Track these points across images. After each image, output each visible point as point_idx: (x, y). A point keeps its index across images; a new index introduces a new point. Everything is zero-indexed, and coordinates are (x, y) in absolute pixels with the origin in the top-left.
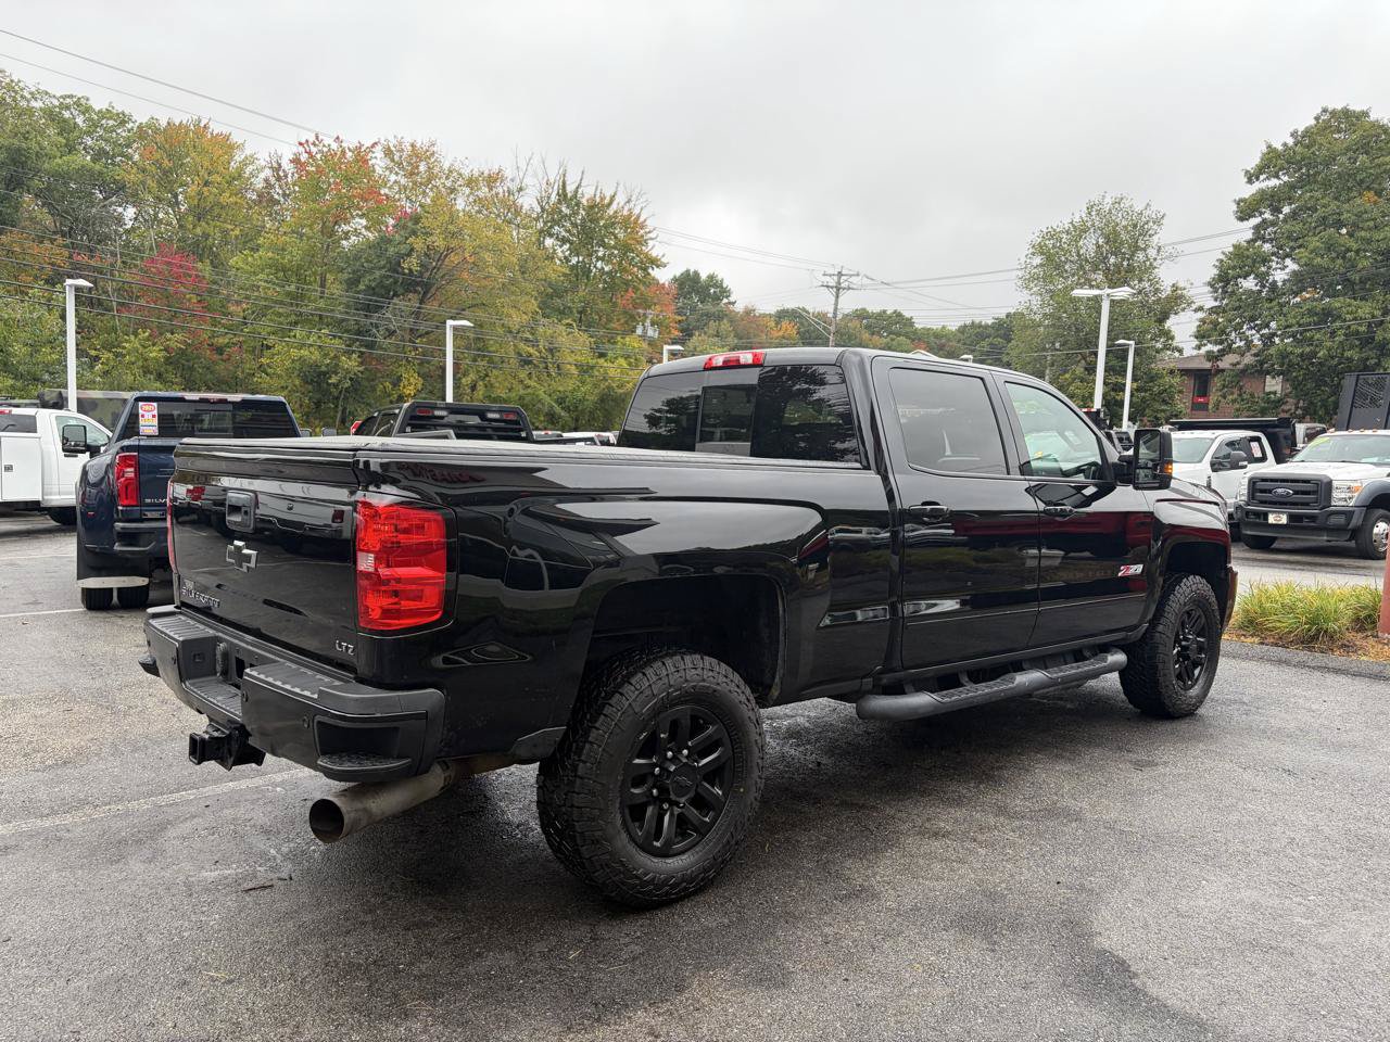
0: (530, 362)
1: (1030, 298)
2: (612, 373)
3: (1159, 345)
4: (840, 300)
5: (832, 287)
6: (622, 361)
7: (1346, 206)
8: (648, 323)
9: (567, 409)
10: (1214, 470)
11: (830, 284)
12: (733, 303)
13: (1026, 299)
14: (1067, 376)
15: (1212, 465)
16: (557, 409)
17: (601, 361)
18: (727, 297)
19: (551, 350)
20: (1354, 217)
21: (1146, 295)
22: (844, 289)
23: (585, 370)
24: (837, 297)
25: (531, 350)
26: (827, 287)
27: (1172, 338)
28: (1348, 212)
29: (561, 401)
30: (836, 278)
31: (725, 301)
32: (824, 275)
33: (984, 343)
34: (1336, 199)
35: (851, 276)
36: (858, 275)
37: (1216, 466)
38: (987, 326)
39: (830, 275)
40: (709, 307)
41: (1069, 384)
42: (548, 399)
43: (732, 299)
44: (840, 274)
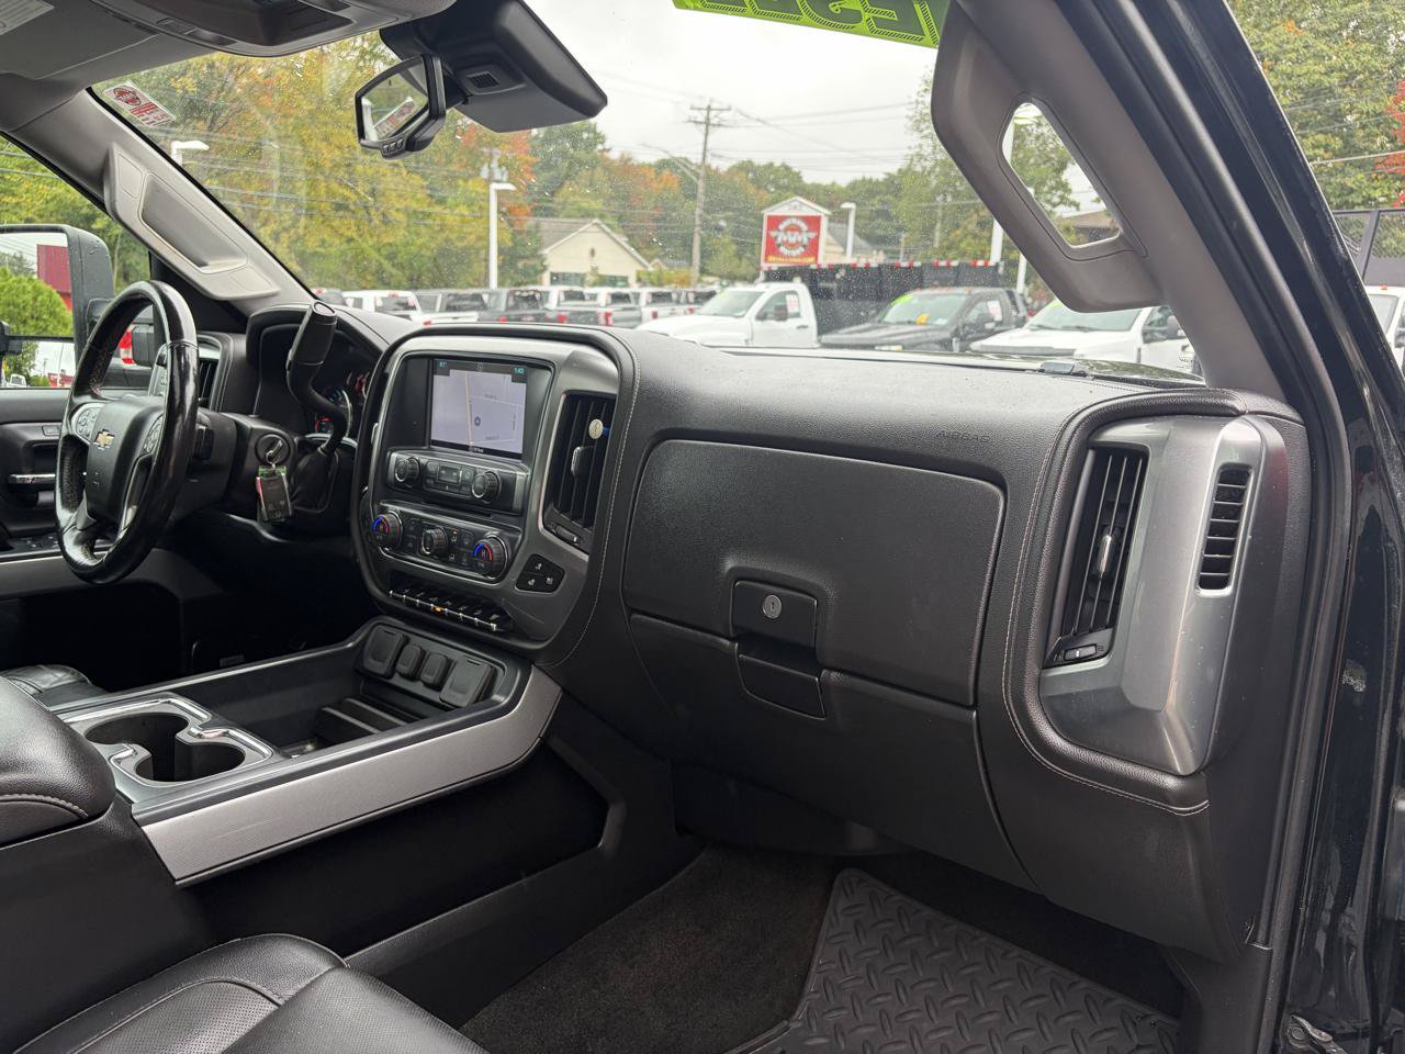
0: (346, 208)
1: (920, 141)
2: (450, 219)
3: (1056, 200)
4: (710, 138)
5: (701, 123)
6: (464, 210)
7: (1267, 35)
8: (495, 165)
9: (401, 267)
10: (1146, 341)
11: (698, 120)
12: (608, 150)
13: (917, 143)
14: (958, 232)
15: (1144, 334)
16: (387, 265)
17: (438, 209)
18: (602, 143)
19: (373, 193)
20: (1275, 48)
21: (1044, 143)
22: (714, 125)
23: (418, 217)
24: (707, 134)
25: (347, 193)
26: (696, 122)
27: (1070, 191)
28: (1269, 41)
29: (391, 257)
30: (705, 113)
31: (600, 147)
32: (692, 108)
33: (875, 201)
34: (1256, 26)
35: (721, 110)
36: (729, 109)
37: (1148, 337)
38: (877, 183)
39: (699, 109)
40: (581, 154)
41: (960, 241)
42: (374, 255)
43: (607, 145)
44: (709, 109)
